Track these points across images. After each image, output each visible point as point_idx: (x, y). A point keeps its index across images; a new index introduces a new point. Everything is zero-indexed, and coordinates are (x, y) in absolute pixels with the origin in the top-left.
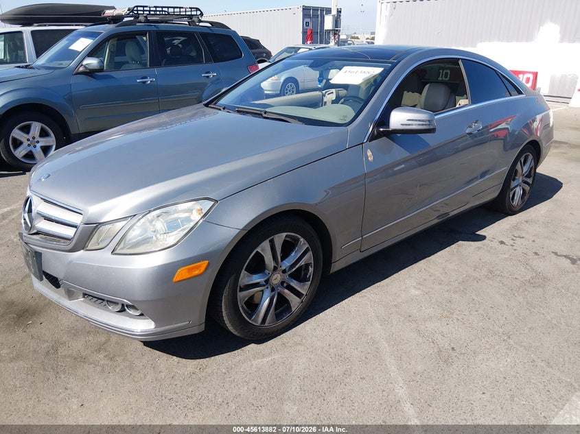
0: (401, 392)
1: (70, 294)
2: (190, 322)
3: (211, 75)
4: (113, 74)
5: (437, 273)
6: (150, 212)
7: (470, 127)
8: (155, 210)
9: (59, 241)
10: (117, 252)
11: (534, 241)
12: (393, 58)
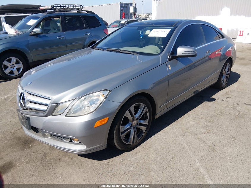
0: (198, 164)
1: (44, 136)
2: (101, 145)
3: (88, 34)
4: (46, 35)
5: (199, 114)
6: (82, 97)
7: (207, 53)
8: (84, 96)
9: (39, 112)
10: (68, 115)
11: (235, 99)
12: (174, 25)
